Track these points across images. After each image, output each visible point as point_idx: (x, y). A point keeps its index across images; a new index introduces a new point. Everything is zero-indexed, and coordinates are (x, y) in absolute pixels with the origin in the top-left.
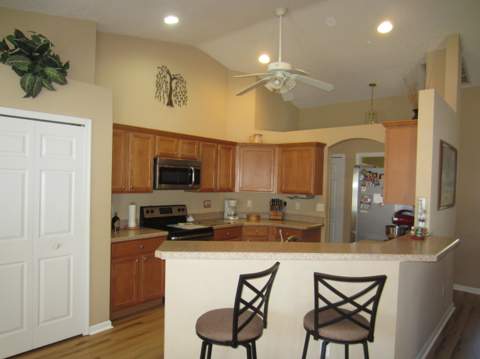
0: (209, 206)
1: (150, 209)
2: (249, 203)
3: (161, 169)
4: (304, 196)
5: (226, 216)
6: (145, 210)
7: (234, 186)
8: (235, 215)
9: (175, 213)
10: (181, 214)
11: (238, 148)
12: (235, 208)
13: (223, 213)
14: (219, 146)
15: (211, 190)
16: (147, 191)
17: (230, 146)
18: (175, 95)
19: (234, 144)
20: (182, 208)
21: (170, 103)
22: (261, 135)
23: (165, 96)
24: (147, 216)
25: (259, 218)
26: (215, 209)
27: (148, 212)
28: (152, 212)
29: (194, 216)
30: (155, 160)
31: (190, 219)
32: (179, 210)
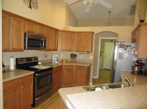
0: (47, 57)
1: (21, 59)
2: (62, 55)
3: (29, 39)
4: (87, 53)
5: (53, 61)
6: (19, 60)
7: (57, 48)
8: (57, 60)
9: (33, 61)
10: (36, 61)
11: (59, 32)
12: (57, 58)
13: (52, 60)
14: (53, 30)
15: (49, 50)
16: (21, 50)
17: (56, 31)
18: (33, 3)
19: (58, 30)
20: (36, 58)
21: (30, 7)
22: (68, 27)
23: (28, 2)
24: (20, 63)
25: (67, 62)
26: (49, 58)
27: (20, 61)
28: (22, 61)
29: (41, 61)
30: (25, 34)
31: (40, 63)
32: (35, 59)
